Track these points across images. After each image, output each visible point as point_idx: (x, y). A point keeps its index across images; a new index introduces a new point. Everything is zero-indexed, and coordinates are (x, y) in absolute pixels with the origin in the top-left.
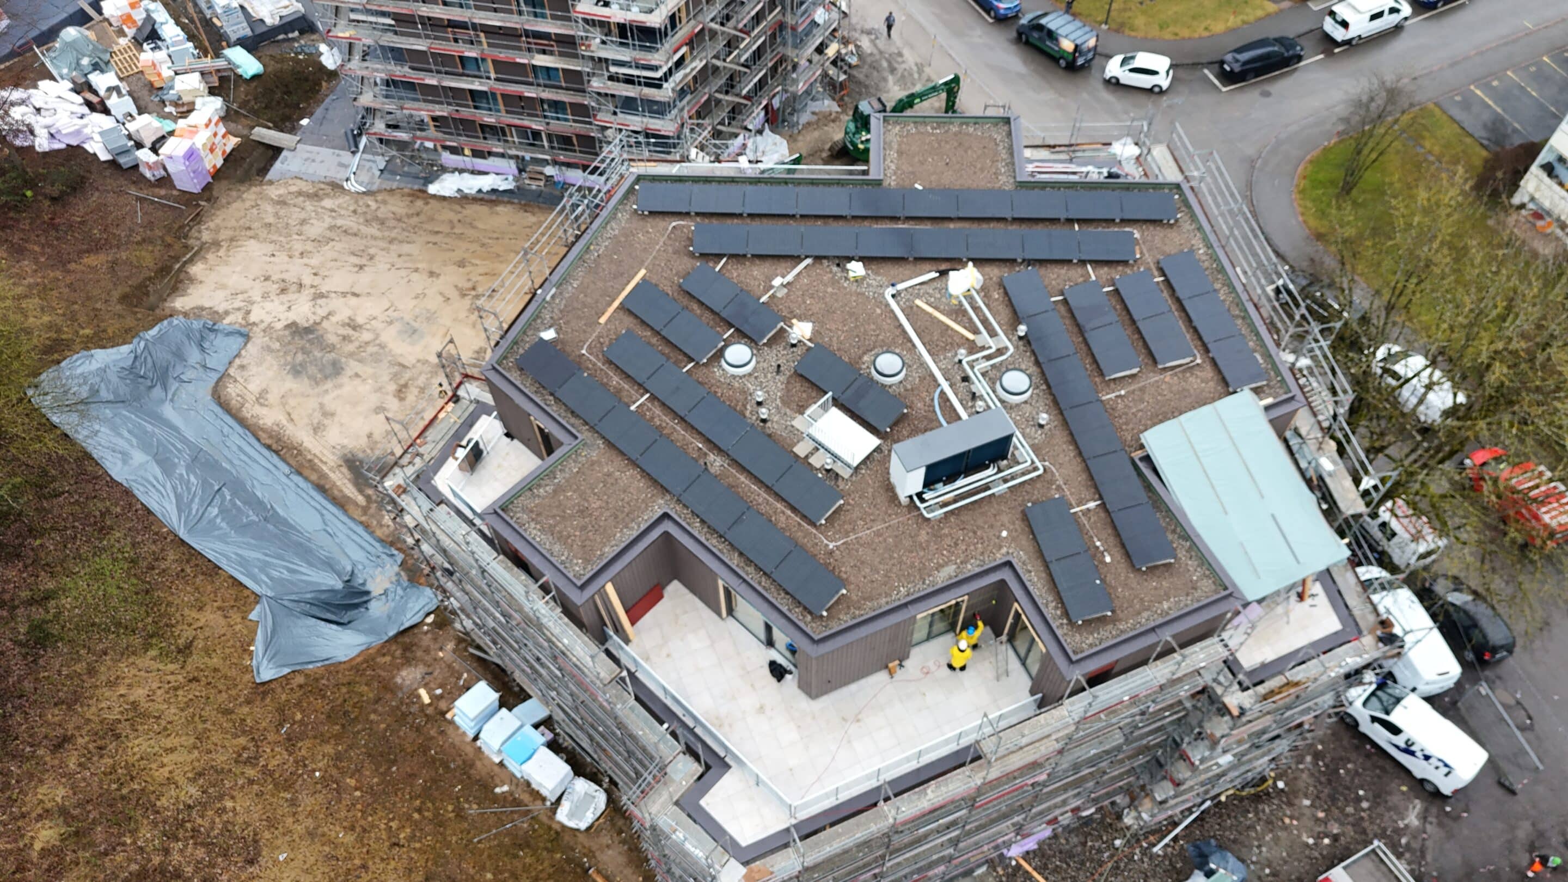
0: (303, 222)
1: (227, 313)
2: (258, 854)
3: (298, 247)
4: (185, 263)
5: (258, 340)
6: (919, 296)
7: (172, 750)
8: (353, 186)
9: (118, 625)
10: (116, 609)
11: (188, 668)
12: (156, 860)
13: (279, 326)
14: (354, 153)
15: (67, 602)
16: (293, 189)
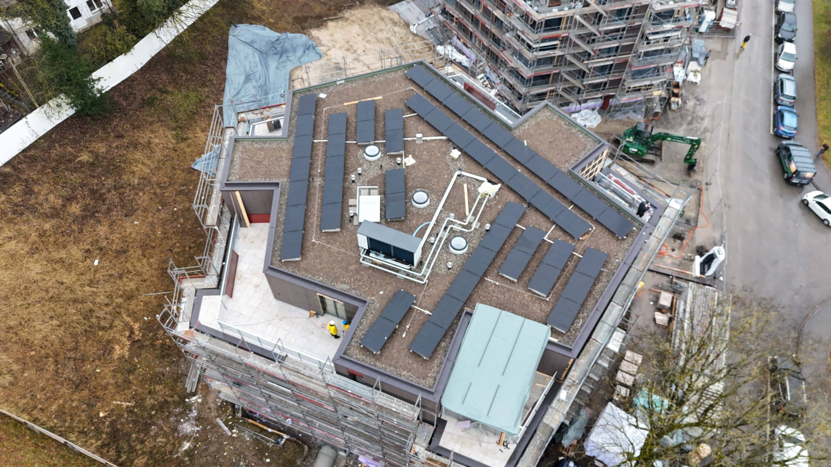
0: (381, 30)
1: (324, 45)
2: (131, 216)
3: (369, 38)
4: (330, 20)
5: (323, 61)
6: (468, 183)
7: (143, 164)
8: (413, 29)
9: (175, 116)
10: (180, 111)
11: (178, 145)
12: (103, 191)
13: (334, 61)
14: (426, 16)
15: (169, 98)
16: (392, 16)
